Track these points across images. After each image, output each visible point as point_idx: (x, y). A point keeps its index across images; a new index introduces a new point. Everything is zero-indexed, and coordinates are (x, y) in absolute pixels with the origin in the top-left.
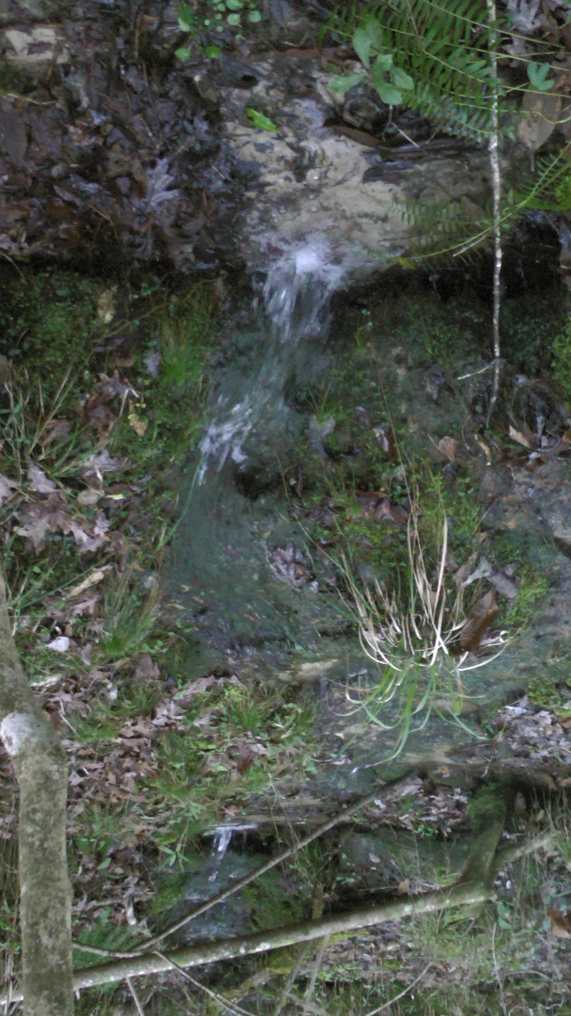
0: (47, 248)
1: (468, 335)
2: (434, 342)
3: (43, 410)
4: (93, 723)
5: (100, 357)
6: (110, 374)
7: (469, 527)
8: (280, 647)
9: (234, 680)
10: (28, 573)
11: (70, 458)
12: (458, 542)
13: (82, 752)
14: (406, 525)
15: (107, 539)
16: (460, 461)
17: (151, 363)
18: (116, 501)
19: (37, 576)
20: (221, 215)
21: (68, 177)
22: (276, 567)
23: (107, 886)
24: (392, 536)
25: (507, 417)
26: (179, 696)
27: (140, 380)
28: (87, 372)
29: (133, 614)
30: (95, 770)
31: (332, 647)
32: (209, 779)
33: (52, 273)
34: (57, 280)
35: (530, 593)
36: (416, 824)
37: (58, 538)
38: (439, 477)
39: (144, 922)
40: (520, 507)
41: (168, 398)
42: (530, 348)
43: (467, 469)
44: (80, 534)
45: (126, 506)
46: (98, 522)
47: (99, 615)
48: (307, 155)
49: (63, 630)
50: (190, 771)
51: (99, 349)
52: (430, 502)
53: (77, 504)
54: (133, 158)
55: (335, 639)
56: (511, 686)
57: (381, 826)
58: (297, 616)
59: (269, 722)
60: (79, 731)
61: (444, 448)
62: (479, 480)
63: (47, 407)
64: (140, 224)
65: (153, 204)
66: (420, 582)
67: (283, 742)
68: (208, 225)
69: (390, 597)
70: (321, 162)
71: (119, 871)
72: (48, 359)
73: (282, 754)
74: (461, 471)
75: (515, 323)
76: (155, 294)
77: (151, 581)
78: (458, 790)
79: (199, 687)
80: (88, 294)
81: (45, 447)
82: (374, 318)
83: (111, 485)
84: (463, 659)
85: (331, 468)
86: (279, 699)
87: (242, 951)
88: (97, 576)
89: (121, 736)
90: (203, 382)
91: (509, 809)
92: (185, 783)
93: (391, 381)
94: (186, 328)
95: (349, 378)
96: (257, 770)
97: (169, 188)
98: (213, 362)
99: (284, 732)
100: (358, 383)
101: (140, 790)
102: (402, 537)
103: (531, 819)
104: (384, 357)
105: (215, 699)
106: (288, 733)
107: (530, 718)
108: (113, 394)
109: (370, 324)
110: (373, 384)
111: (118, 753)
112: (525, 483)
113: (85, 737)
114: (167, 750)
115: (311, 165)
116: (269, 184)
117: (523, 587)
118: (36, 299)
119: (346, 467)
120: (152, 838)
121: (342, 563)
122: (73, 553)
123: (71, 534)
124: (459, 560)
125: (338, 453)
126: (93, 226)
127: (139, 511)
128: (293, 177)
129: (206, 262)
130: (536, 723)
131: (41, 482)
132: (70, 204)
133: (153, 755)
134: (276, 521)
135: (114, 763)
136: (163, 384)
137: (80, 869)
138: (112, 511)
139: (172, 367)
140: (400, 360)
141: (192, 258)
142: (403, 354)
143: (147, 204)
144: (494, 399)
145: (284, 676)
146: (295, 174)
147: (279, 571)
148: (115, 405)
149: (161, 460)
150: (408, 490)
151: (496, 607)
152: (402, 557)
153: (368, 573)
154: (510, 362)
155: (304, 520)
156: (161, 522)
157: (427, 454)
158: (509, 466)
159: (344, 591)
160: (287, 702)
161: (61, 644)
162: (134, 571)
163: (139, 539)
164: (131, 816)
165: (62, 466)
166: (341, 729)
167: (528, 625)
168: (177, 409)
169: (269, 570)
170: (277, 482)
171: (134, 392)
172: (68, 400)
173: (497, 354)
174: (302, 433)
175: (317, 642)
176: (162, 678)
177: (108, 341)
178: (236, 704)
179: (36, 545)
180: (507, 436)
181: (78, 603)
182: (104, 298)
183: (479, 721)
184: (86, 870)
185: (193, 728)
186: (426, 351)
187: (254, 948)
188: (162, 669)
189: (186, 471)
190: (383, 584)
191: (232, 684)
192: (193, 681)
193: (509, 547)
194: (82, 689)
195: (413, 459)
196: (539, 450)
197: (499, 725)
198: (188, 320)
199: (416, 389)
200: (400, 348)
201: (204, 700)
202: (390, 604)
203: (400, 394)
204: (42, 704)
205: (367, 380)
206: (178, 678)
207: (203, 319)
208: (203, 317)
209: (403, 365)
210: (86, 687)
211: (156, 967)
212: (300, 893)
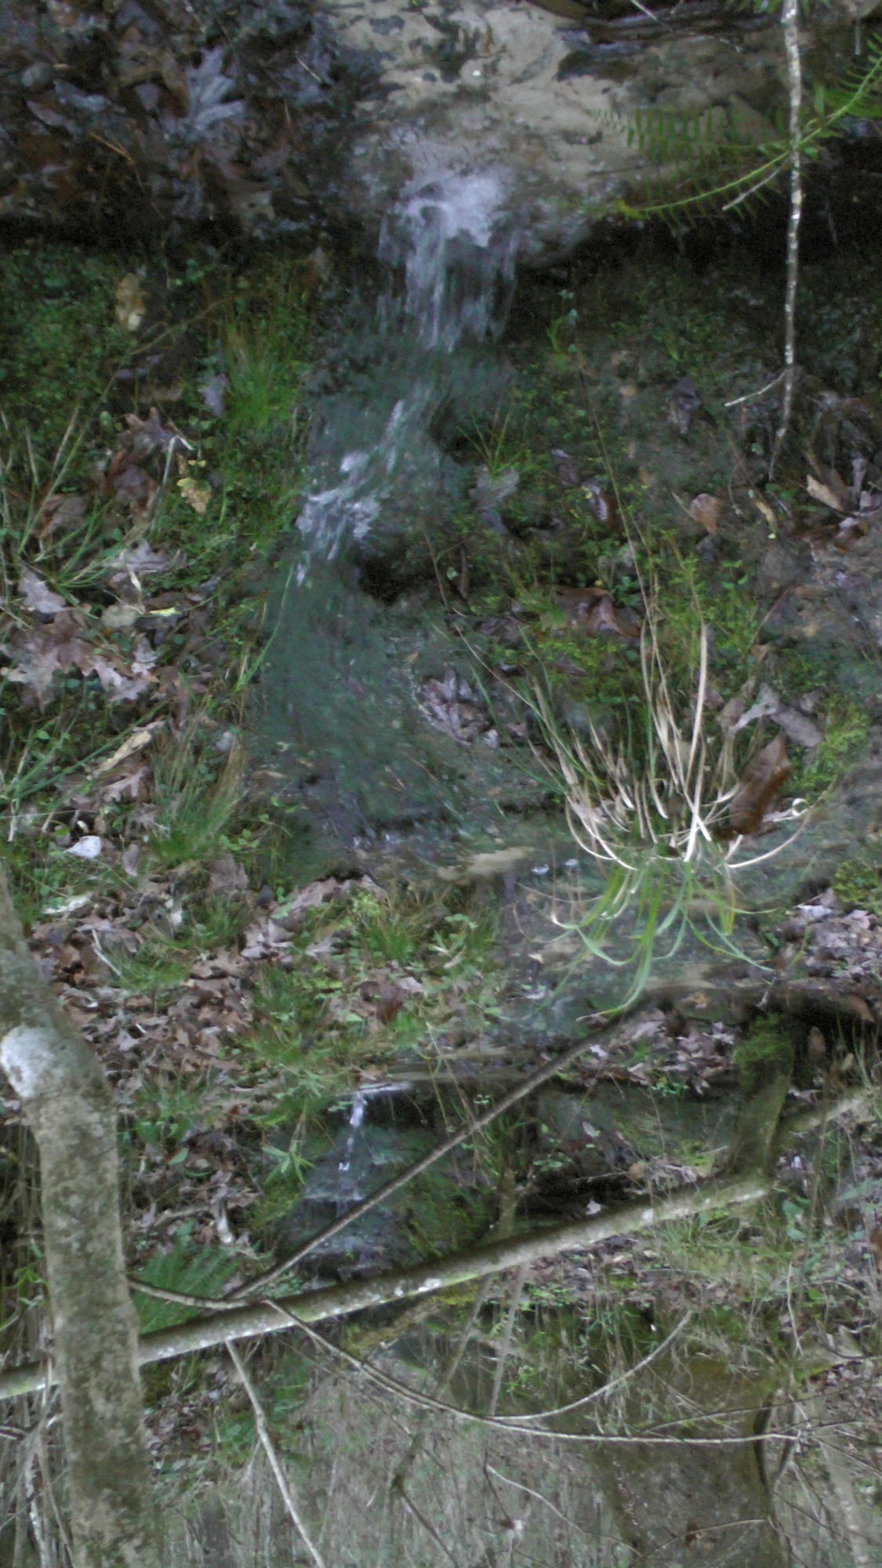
0: (24, 205)
1: (740, 329)
2: (683, 341)
3: (36, 479)
4: (148, 960)
5: (126, 387)
6: (144, 415)
7: (742, 638)
8: (439, 830)
9: (367, 882)
10: (29, 741)
11: (87, 557)
12: (723, 662)
13: (134, 1003)
14: (638, 636)
15: (154, 679)
16: (724, 532)
17: (212, 392)
18: (165, 620)
19: (44, 745)
20: (317, 142)
21: (50, 86)
22: (430, 709)
23: (186, 1187)
24: (617, 655)
25: (804, 460)
26: (282, 913)
27: (193, 422)
28: (105, 414)
29: (203, 793)
30: (156, 1026)
31: (524, 830)
32: (334, 1033)
33: (34, 249)
34: (45, 261)
35: (839, 740)
36: (655, 1076)
37: (74, 683)
38: (692, 560)
39: (245, 1238)
40: (823, 602)
41: (243, 449)
42: (843, 346)
43: (737, 546)
44: (110, 675)
45: (182, 626)
46: (139, 655)
47: (147, 799)
48: (461, 35)
49: (91, 824)
50: (305, 1024)
51: (124, 374)
52: (677, 600)
53: (103, 629)
54: (163, 48)
55: (527, 818)
56: (807, 873)
57: (600, 1081)
58: (466, 784)
59: (425, 945)
60: (125, 973)
61: (699, 513)
62: (757, 562)
63: (45, 476)
64: (180, 160)
65: (200, 128)
66: (663, 727)
67: (447, 974)
68: (296, 159)
69: (615, 751)
70: (486, 48)
71: (203, 1163)
72: (39, 394)
73: (450, 990)
74: (726, 548)
75: (819, 306)
76: (210, 276)
77: (227, 738)
79: (313, 897)
80: (99, 283)
81: (45, 540)
82: (579, 303)
83: (155, 595)
84: (734, 847)
85: (515, 551)
86: (439, 909)
87: (399, 1293)
88: (142, 738)
89: (193, 976)
90: (299, 420)
91: (798, 1053)
92: (297, 1043)
93: (610, 407)
94: (266, 332)
95: (542, 401)
96: (409, 1017)
97: (227, 99)
98: (313, 386)
99: (449, 959)
100: (556, 412)
101: (228, 1053)
102: (632, 655)
103: (833, 1068)
104: (598, 369)
105: (339, 913)
106: (457, 960)
107: (837, 920)
108: (152, 446)
109: (574, 313)
110: (581, 413)
111: (188, 1001)
112: (832, 565)
113: (137, 982)
114: (267, 993)
115: (470, 53)
116: (397, 87)
117: (830, 731)
118: (12, 294)
119: (539, 548)
120: (250, 1116)
121: (535, 699)
122: (100, 705)
123: (95, 675)
124: (728, 692)
125: (524, 526)
126: (99, 167)
127: (203, 634)
128: (437, 73)
129: (295, 218)
130: (846, 927)
131: (41, 597)
132: (59, 132)
133: (243, 1001)
134: (426, 636)
135: (185, 1015)
136: (233, 425)
137: (143, 1166)
138: (159, 635)
139: (247, 399)
140: (624, 373)
141: (270, 213)
142: (630, 362)
143: (189, 128)
144: (781, 433)
145: (447, 873)
146: (442, 68)
147: (434, 715)
148: (156, 463)
149: (235, 552)
150: (641, 583)
151: (786, 763)
152: (632, 688)
153: (579, 714)
154: (811, 371)
155: (472, 634)
156: (239, 650)
157: (671, 524)
158: (807, 540)
159: (540, 743)
160: (454, 913)
161: (90, 847)
162: (201, 725)
163: (206, 675)
164: (217, 1091)
165: (75, 570)
166: (538, 948)
167: (837, 784)
168: (258, 465)
169: (420, 712)
170: (426, 574)
171: (184, 441)
172: (77, 463)
173: (790, 360)
174: (466, 496)
175: (499, 822)
176: (252, 887)
177: (137, 360)
178: (371, 919)
179: (39, 695)
180: (803, 491)
181: (112, 782)
182: (127, 288)
183: (755, 929)
184: (152, 1166)
185: (306, 959)
186: (669, 357)
187: (416, 1287)
188: (250, 872)
189: (276, 565)
190: (603, 732)
191: (364, 890)
192: (301, 888)
193: (806, 667)
194: (127, 911)
195: (649, 532)
196: (856, 513)
197: (786, 933)
198: (268, 319)
199: (652, 419)
200: (625, 352)
201: (321, 916)
202: (616, 763)
203: (626, 427)
204: (64, 936)
205: (570, 406)
206: (278, 885)
207: (294, 316)
208: (293, 313)
209: (630, 380)
210: (132, 908)
211: (269, 1324)
212: (479, 1183)
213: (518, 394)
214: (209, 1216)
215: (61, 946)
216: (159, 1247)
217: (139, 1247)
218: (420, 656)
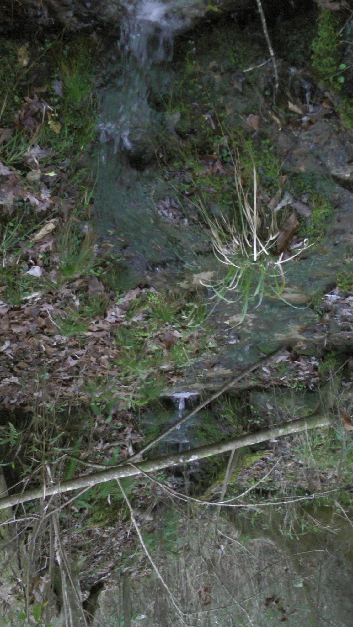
2: (236, 55)
4: (70, 323)
5: (25, 87)
6: (32, 97)
7: (274, 172)
8: (176, 265)
9: (152, 290)
10: (6, 227)
12: (268, 183)
13: (70, 343)
15: (51, 201)
16: (262, 130)
17: (57, 87)
18: (51, 177)
19: (12, 228)
22: (162, 212)
23: (115, 434)
24: (228, 184)
25: (287, 97)
26: (120, 301)
27: (51, 99)
28: (16, 97)
30: (82, 355)
32: (150, 356)
35: (320, 213)
36: (292, 382)
37: (21, 204)
38: (250, 142)
40: (306, 156)
41: (72, 109)
42: (298, 50)
43: (267, 134)
44: (34, 200)
45: (59, 180)
46: (43, 191)
47: (56, 250)
49: (36, 262)
50: (137, 351)
51: (24, 83)
52: (246, 158)
53: (27, 181)
55: (206, 256)
56: (327, 280)
57: (271, 386)
58: (181, 243)
59: (179, 315)
60: (64, 329)
61: (251, 122)
62: (276, 141)
67: (189, 328)
69: (231, 223)
71: (120, 424)
73: (192, 336)
74: (263, 136)
76: (54, 46)
77: (86, 228)
78: (314, 358)
79: (132, 296)
80: (12, 50)
82: (196, 44)
83: (46, 166)
84: (281, 257)
85: (182, 144)
86: (184, 302)
88: (50, 226)
89: (90, 331)
90: (93, 98)
92: (135, 359)
93: (212, 84)
94: (76, 64)
95: (185, 85)
96: (178, 348)
98: (97, 84)
99: (189, 321)
100: (192, 88)
101: (112, 367)
102: (233, 184)
104: (205, 69)
105: (143, 303)
106: (191, 322)
107: (344, 302)
108: (37, 110)
110: (200, 87)
111: (92, 342)
112: (306, 140)
113: (68, 331)
114: (120, 338)
117: (315, 209)
119: (191, 142)
120: (133, 402)
121: (199, 205)
122: (32, 213)
123: (28, 200)
124: (271, 194)
125: (184, 133)
126: (9, 7)
127: (67, 182)
129: (86, 22)
131: (1, 169)
133: (113, 343)
134: (157, 183)
135: (92, 349)
136: (67, 100)
137: (96, 424)
138: (51, 184)
139: (71, 89)
140: (215, 70)
141: (75, 20)
142: (217, 65)
144: (277, 86)
145: (183, 284)
147: (164, 215)
148: (39, 116)
149: (74, 148)
150: (231, 152)
151: (298, 224)
152: (235, 198)
153: (217, 210)
154: (283, 60)
155: (172, 180)
156: (84, 190)
157: (241, 128)
159: (203, 223)
160: (188, 302)
161: (36, 271)
162: (73, 222)
163: (73, 201)
164: (113, 385)
165: (12, 157)
166: (227, 319)
167: (324, 235)
168: (79, 115)
172: (8, 115)
173: (272, 54)
174: (162, 124)
175: (196, 259)
176: (106, 291)
177: (28, 77)
178: (157, 305)
179: (9, 209)
180: (288, 108)
181: (41, 244)
182: (22, 51)
183: (312, 307)
184: (100, 425)
185: (134, 323)
186: (231, 61)
187: (188, 459)
188: (105, 285)
189: (93, 155)
190: (227, 216)
191: (152, 293)
192: (127, 293)
193: (303, 184)
194: (58, 301)
195: (232, 132)
196: (308, 114)
197: (325, 309)
198: (76, 59)
199: (228, 87)
200: (214, 62)
201: (137, 305)
202: (231, 227)
203: (218, 91)
204: (37, 313)
205: (196, 85)
206: (117, 290)
207: (86, 58)
208: (86, 57)
209: (217, 72)
210: (60, 300)
211: (131, 473)
212: (230, 433)
213: (177, 82)
214: (126, 446)
215: (36, 317)
216: (106, 458)
217: (97, 458)
218: (156, 191)
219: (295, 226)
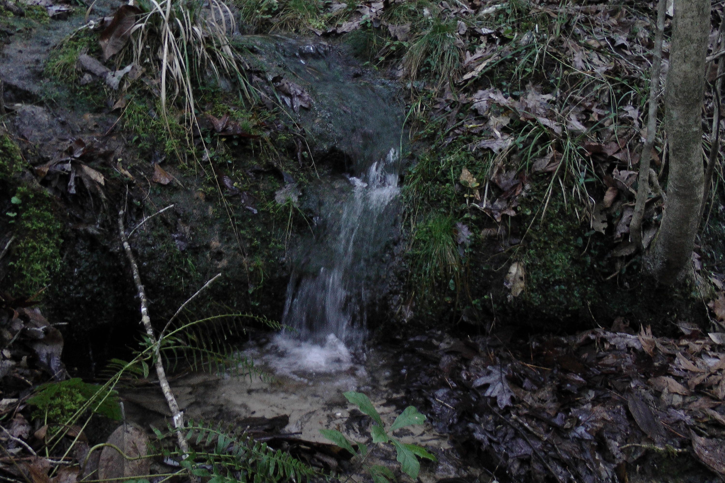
2: (186, 270)
6: (505, 217)
9: (319, 32)
15: (471, 99)
16: (149, 164)
17: (465, 234)
18: (472, 123)
19: (526, 67)
25: (107, 194)
26: (366, 18)
27: (474, 217)
35: (65, 60)
37: (516, 94)
38: (168, 149)
40: (83, 129)
41: (442, 206)
43: (140, 157)
44: (497, 97)
45: (460, 122)
46: (484, 108)
49: (490, 37)
52: (175, 131)
53: (508, 116)
54: (532, 406)
61: (166, 175)
62: (128, 148)
63: (556, 182)
74: (147, 156)
79: (348, 26)
83: (482, 132)
85: (274, 161)
86: (275, 21)
88: (470, 75)
90: (410, 226)
93: (225, 234)
94: (436, 269)
97: (486, 386)
98: (403, 244)
100: (257, 234)
104: (234, 258)
105: (332, 20)
108: (496, 203)
110: (243, 232)
117: (73, 63)
118: (577, 285)
119: (259, 161)
122: (499, 86)
123: (505, 97)
125: (270, 173)
127: (448, 119)
129: (419, 342)
136: (450, 217)
138: (473, 116)
139: (445, 231)
140: (219, 255)
142: (216, 261)
147: (303, 91)
148: (493, 194)
149: (438, 155)
151: (102, 43)
153: (223, 83)
154: (105, 249)
156: (421, 118)
157: (182, 171)
160: (267, 20)
170: (316, 159)
171: (478, 206)
173: (126, 244)
176: (385, 27)
178: (314, 17)
179: (533, 89)
180: (106, 177)
181: (481, 57)
182: (518, 288)
186: (193, 262)
188: (387, 32)
191: (320, 29)
192: (356, 28)
193: (90, 97)
195: (196, 166)
196: (73, 159)
199: (200, 228)
201: (341, 18)
203: (215, 223)
205: (249, 237)
206: (370, 28)
207: (420, 281)
209: (215, 251)
213: (279, 246)
219: (106, 41)
